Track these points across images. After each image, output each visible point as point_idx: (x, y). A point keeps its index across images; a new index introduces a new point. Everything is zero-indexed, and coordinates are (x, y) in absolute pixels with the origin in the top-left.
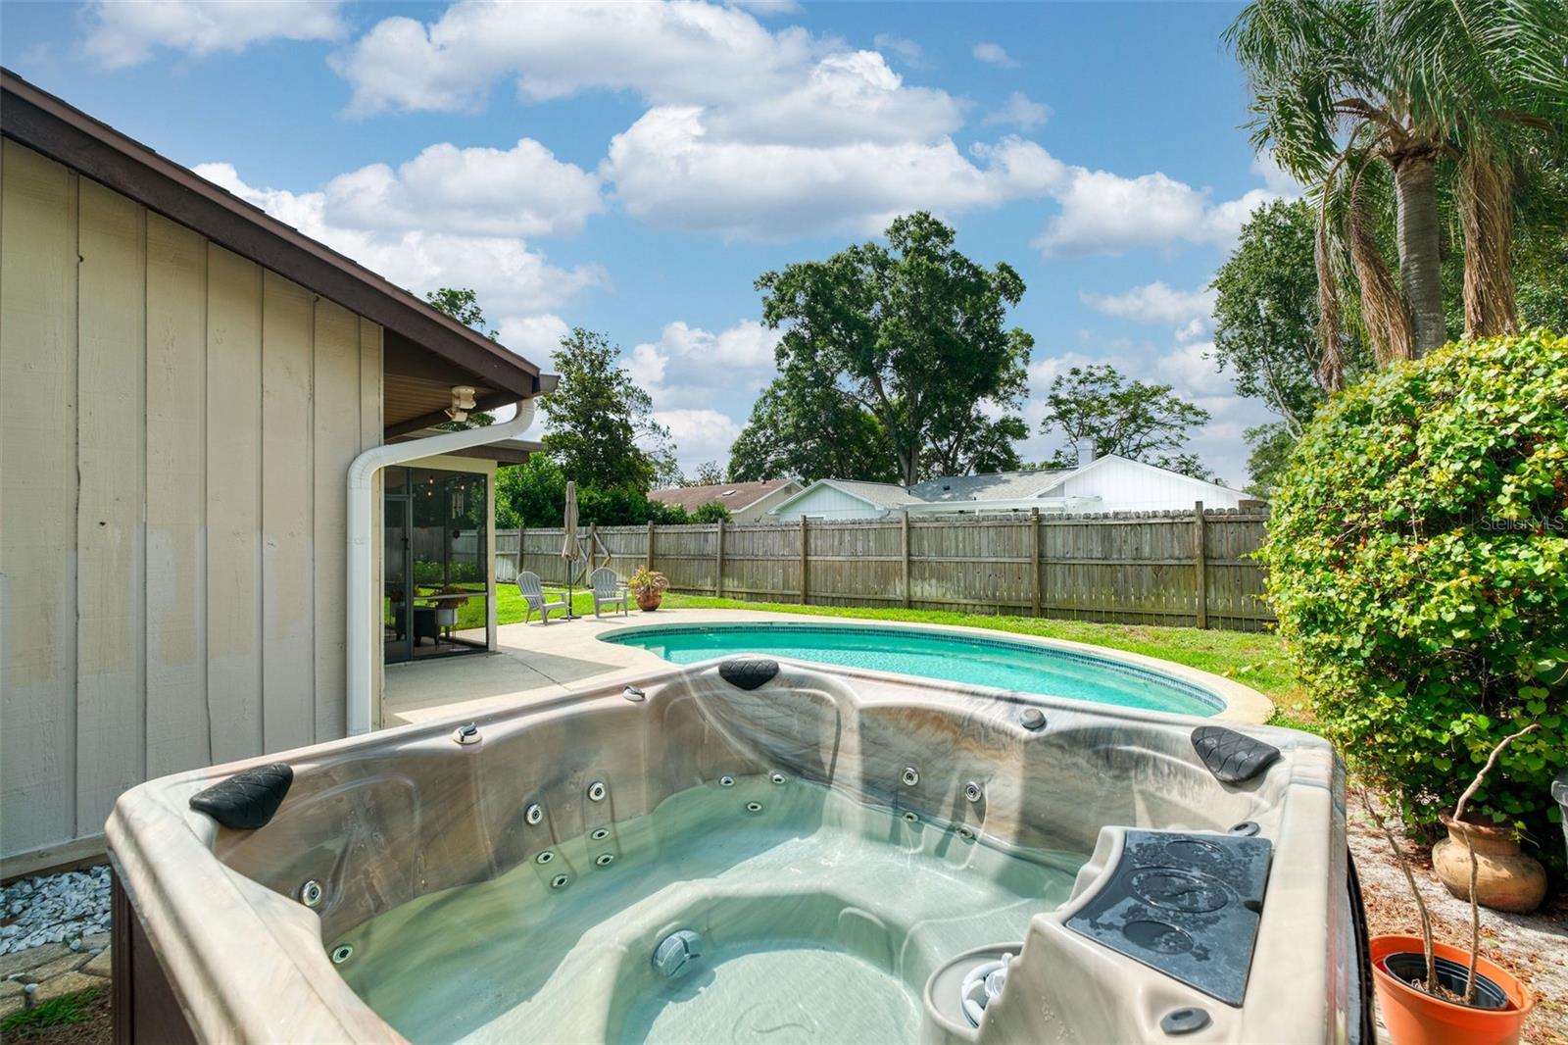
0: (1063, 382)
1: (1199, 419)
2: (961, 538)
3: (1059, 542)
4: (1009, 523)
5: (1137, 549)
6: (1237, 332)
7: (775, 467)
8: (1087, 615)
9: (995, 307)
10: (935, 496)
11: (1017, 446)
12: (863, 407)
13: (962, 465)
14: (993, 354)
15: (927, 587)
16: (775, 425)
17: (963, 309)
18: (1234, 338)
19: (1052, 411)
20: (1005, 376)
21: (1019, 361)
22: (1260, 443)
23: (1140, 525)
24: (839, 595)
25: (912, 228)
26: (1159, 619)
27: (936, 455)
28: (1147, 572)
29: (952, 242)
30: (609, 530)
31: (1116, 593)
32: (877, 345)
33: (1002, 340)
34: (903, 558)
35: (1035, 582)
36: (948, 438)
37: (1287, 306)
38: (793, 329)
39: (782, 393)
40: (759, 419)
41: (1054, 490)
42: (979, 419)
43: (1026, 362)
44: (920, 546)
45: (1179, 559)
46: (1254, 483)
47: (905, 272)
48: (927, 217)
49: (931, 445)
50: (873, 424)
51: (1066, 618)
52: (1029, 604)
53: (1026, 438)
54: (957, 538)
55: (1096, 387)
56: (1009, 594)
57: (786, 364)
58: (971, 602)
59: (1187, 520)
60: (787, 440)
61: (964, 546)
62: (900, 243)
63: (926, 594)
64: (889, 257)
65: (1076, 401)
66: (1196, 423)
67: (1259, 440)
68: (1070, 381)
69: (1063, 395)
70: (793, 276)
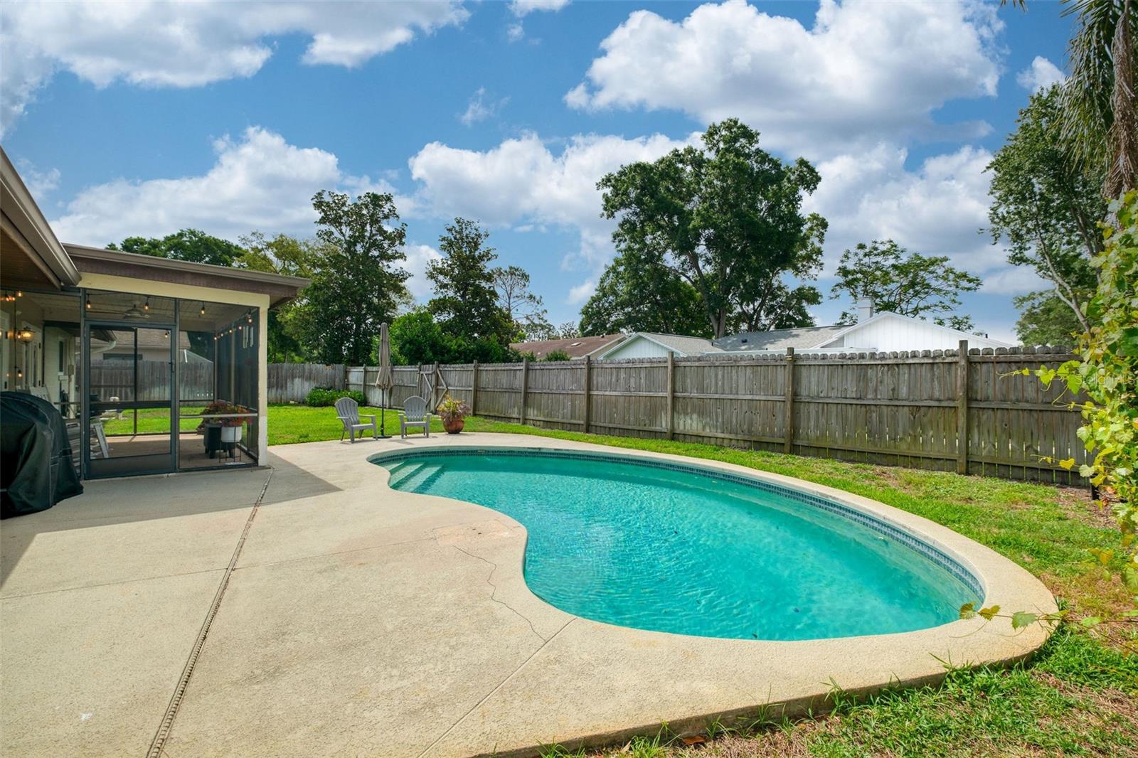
0: (850, 255)
1: (971, 285)
2: (720, 377)
3: (814, 380)
4: (764, 363)
5: (893, 390)
6: (1012, 208)
7: (615, 325)
8: (839, 454)
9: (794, 196)
10: (735, 347)
11: (811, 310)
12: (683, 279)
13: (764, 325)
14: (790, 234)
15: (689, 421)
16: (615, 294)
17: (766, 198)
18: (1008, 213)
19: (841, 280)
20: (803, 253)
21: (815, 240)
22: (1029, 308)
23: (897, 365)
24: (614, 426)
25: (724, 133)
26: (914, 461)
27: (744, 317)
28: (904, 414)
29: (757, 142)
30: (449, 367)
31: (870, 432)
32: (691, 226)
33: (799, 222)
34: (668, 394)
35: (788, 420)
36: (753, 303)
37: (1060, 180)
38: (626, 217)
39: (621, 269)
40: (602, 289)
41: (836, 342)
42: (780, 288)
43: (821, 241)
44: (684, 383)
45: (939, 400)
46: (1021, 343)
47: (716, 166)
48: (736, 122)
49: (739, 309)
50: (691, 292)
51: (817, 455)
52: (782, 441)
53: (819, 303)
54: (716, 375)
55: (879, 259)
56: (763, 429)
57: (623, 246)
58: (727, 436)
59: (949, 360)
60: (623, 305)
61: (723, 384)
62: (714, 145)
63: (688, 427)
64: (705, 157)
65: (861, 272)
66: (969, 289)
67: (1027, 305)
68: (856, 254)
69: (850, 266)
70: (625, 174)
